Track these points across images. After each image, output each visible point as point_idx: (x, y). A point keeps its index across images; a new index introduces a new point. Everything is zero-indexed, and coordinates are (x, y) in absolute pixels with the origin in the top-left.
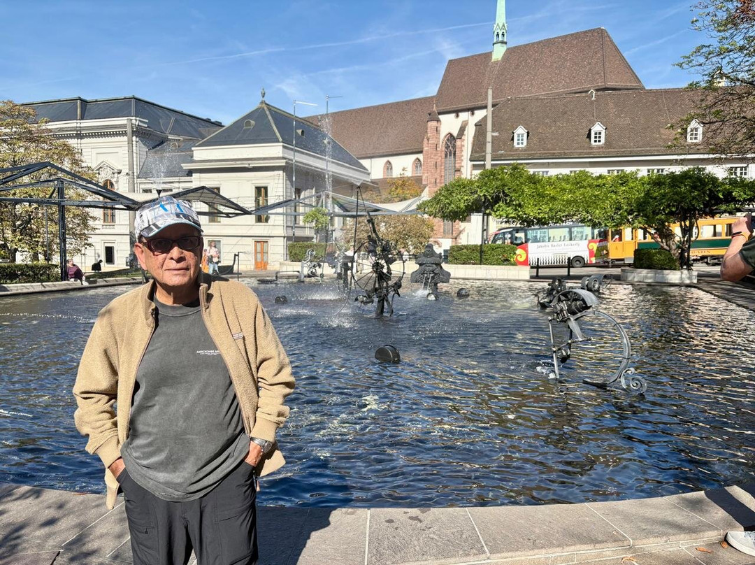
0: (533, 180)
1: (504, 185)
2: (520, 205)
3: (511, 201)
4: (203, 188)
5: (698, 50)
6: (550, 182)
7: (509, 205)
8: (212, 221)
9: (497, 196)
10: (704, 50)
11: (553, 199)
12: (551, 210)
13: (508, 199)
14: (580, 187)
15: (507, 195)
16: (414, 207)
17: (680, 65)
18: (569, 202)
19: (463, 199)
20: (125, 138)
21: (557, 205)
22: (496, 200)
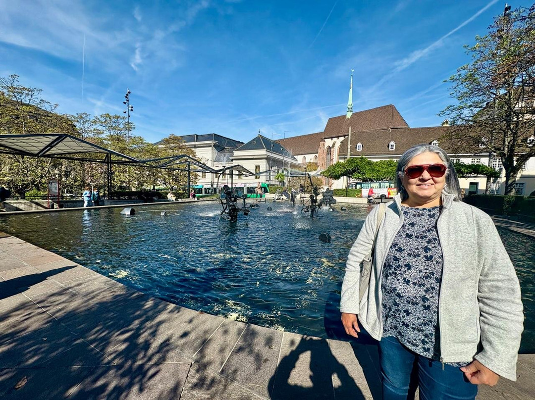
0: (370, 163)
1: (357, 165)
2: (364, 173)
4: (238, 165)
5: (448, 108)
6: (376, 164)
7: (359, 173)
8: (239, 178)
10: (451, 108)
11: (379, 171)
12: (377, 175)
13: (359, 171)
14: (390, 166)
15: (359, 169)
16: (319, 173)
17: (439, 115)
18: (386, 172)
19: (340, 171)
20: (211, 148)
21: (380, 174)
22: (354, 171)
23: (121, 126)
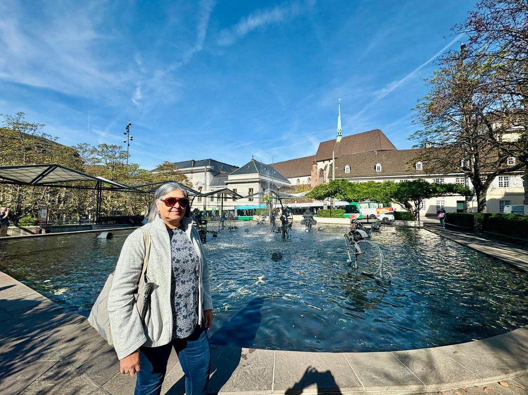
0: (350, 184)
1: (339, 187)
2: (345, 194)
3: (342, 193)
5: (416, 133)
6: (357, 185)
7: (341, 194)
9: (336, 191)
10: (419, 132)
11: (359, 192)
13: (341, 192)
14: (370, 187)
15: (340, 190)
16: (304, 195)
17: (409, 139)
18: (366, 193)
19: (322, 192)
21: (361, 194)
22: (336, 192)
23: (117, 155)
